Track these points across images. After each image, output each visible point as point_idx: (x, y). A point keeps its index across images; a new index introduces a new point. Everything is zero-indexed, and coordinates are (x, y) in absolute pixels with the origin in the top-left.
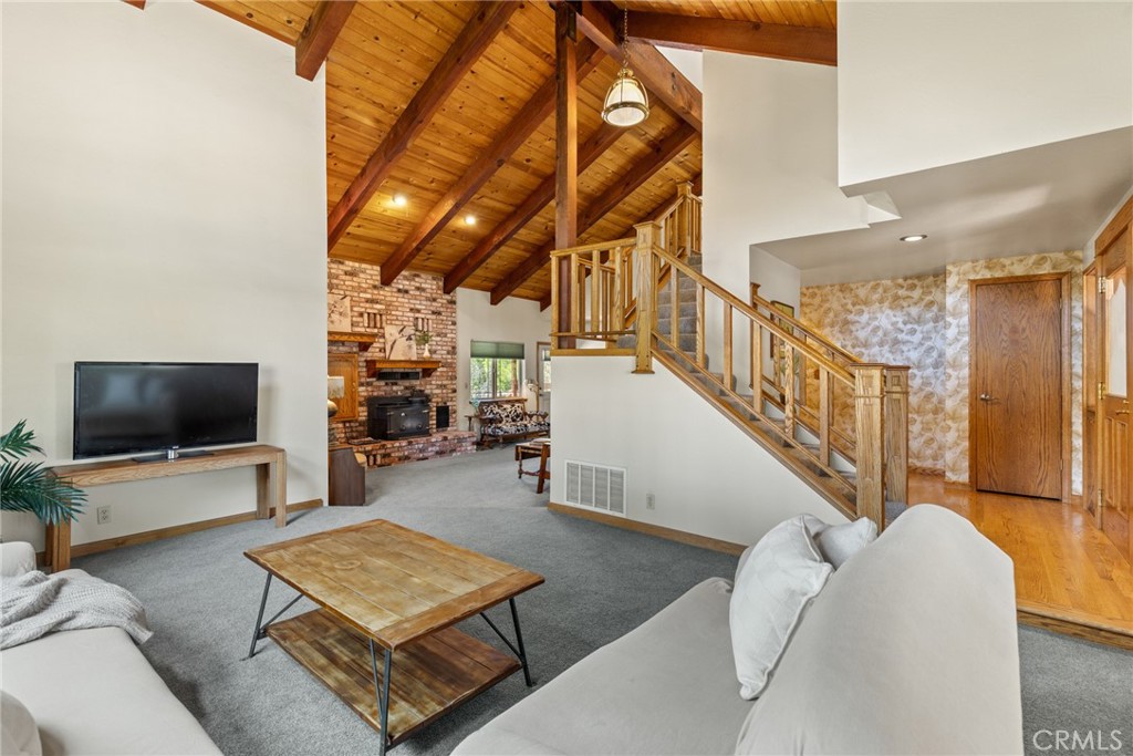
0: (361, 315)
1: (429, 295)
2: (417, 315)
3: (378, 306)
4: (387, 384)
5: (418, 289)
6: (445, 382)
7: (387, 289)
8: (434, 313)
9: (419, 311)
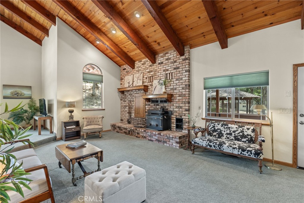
0: (146, 78)
1: (172, 60)
2: (167, 72)
3: (152, 73)
4: (154, 105)
5: (167, 59)
6: (181, 105)
7: (155, 65)
8: (175, 69)
9: (167, 70)
